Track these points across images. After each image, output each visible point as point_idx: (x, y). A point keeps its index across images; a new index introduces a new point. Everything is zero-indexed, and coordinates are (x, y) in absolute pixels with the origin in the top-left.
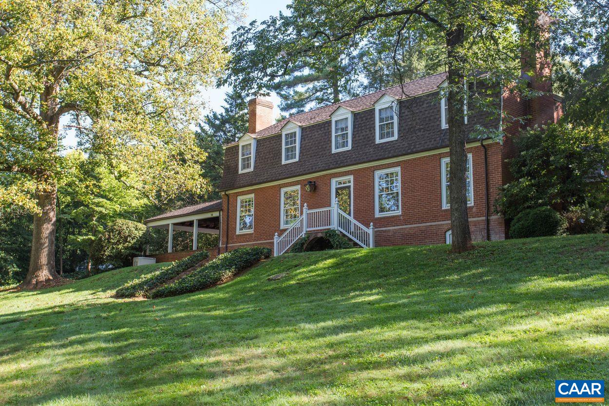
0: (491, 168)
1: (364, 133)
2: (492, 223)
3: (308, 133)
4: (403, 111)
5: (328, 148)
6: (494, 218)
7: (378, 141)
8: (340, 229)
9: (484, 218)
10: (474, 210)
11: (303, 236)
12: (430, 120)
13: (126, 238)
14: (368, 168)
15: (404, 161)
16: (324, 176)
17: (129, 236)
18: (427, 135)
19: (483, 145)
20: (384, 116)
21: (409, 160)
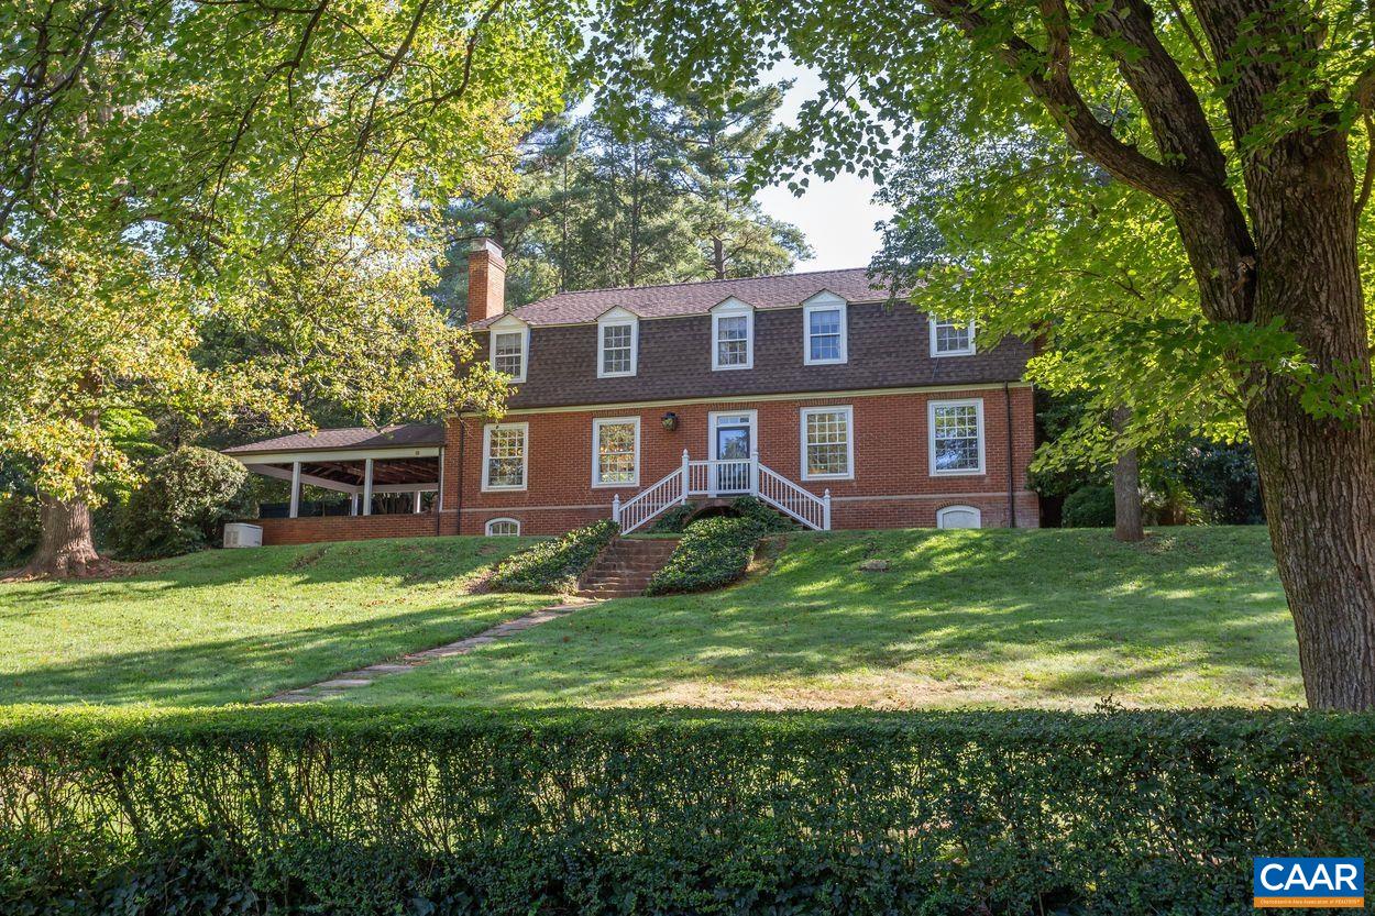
0: (1015, 423)
1: (779, 346)
2: (1017, 501)
3: (654, 330)
4: (855, 321)
5: (702, 361)
6: (1019, 494)
7: (808, 361)
8: (762, 496)
9: (1005, 494)
10: (987, 481)
11: (683, 503)
12: (907, 341)
13: (217, 484)
14: (789, 402)
15: (861, 398)
16: (695, 406)
17: (223, 480)
18: (903, 363)
19: (1006, 390)
20: (818, 322)
21: (870, 397)
